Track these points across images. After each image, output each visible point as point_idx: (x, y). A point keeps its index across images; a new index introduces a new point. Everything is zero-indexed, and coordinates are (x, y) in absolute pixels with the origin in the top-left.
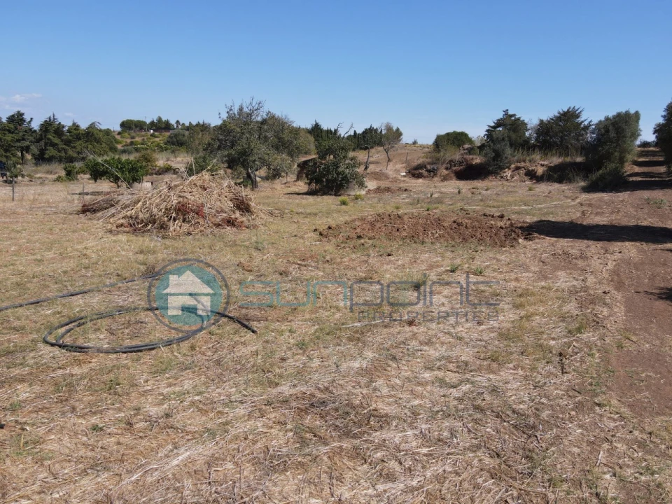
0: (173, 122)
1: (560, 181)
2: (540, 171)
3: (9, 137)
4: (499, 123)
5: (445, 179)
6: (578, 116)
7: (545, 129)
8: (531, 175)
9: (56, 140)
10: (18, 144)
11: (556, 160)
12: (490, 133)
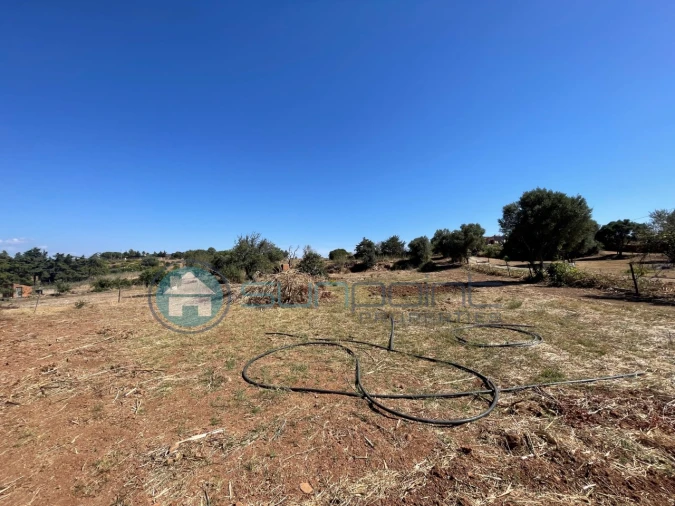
0: (141, 252)
1: (403, 269)
2: (391, 265)
3: (26, 266)
4: (362, 244)
5: (346, 273)
6: (397, 239)
7: (384, 246)
8: (387, 267)
9: (65, 267)
10: (33, 271)
11: (397, 260)
12: (358, 248)
